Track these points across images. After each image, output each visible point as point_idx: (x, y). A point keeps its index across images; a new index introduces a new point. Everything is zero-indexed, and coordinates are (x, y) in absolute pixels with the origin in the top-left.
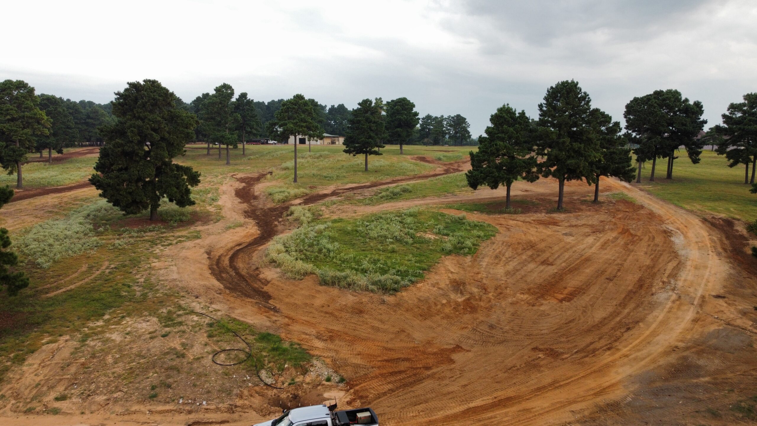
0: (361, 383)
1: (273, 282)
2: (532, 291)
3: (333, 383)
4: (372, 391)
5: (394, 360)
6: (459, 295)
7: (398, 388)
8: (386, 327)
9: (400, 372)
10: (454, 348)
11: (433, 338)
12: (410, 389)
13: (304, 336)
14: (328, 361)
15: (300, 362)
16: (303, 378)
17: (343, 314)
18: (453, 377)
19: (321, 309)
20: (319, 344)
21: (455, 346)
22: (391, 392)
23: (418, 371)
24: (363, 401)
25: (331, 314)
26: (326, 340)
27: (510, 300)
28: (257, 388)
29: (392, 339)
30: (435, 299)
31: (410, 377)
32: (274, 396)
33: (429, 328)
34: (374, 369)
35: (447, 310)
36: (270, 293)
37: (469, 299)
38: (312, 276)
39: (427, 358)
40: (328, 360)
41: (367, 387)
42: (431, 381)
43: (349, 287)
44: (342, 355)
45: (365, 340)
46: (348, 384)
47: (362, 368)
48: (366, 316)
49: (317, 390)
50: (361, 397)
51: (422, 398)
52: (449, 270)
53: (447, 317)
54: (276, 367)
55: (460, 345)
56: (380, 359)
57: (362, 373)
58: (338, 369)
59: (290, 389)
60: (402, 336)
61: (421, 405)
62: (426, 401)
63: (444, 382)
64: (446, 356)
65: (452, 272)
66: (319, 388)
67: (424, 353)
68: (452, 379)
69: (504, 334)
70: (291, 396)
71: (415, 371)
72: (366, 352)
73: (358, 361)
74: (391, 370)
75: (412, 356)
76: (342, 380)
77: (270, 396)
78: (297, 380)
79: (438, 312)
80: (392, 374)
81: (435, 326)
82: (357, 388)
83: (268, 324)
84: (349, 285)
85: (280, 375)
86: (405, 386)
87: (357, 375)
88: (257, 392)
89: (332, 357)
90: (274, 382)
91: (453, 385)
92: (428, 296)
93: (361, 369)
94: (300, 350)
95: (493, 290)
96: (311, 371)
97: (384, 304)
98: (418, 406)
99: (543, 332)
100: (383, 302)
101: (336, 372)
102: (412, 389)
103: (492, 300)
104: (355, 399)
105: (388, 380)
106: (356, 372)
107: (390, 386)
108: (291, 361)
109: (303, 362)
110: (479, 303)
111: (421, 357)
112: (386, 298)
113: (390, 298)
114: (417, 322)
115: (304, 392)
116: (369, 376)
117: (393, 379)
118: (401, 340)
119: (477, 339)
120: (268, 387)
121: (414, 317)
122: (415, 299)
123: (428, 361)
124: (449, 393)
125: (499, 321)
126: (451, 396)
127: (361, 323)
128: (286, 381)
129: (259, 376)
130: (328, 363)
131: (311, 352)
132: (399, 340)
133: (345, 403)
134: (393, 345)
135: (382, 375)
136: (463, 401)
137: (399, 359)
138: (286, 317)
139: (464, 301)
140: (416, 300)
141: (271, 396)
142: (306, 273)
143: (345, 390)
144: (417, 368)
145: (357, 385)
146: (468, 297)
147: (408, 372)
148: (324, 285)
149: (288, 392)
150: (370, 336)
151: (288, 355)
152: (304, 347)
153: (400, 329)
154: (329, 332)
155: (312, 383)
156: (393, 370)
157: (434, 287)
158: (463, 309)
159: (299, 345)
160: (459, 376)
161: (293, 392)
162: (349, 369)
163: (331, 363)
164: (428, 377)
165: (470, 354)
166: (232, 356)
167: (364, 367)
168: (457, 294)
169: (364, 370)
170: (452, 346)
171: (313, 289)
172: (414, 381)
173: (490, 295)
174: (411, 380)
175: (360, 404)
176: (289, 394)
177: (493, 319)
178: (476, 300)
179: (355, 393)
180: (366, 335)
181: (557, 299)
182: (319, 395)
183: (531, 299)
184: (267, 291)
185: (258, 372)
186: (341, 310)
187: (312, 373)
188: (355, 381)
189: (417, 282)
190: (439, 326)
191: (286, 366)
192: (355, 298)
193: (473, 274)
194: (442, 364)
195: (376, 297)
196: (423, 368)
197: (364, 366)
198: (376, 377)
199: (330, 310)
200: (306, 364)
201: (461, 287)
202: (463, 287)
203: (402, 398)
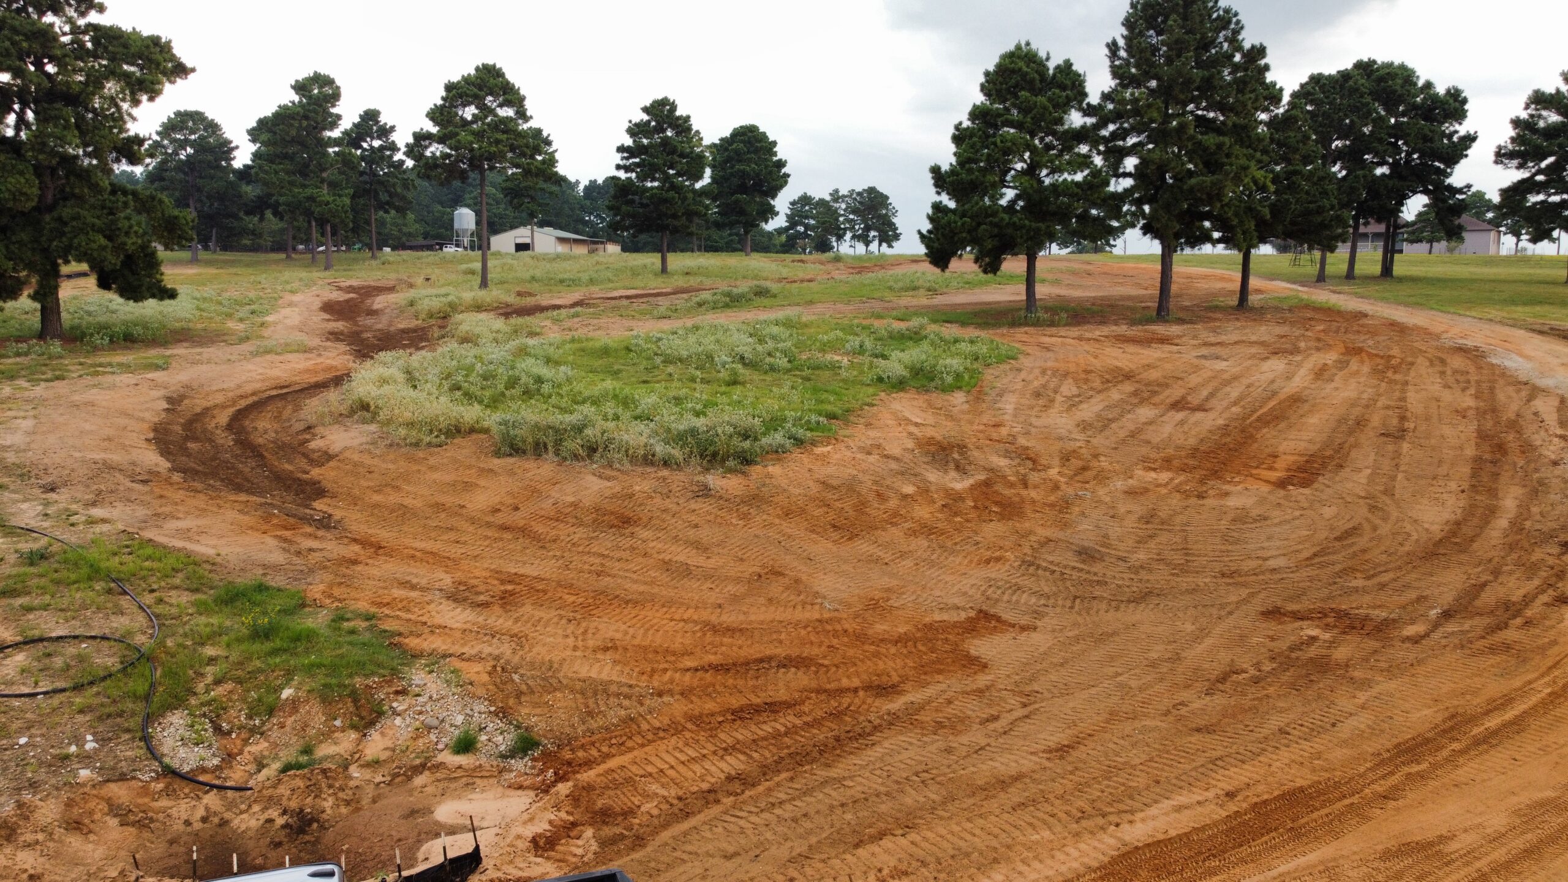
0: (607, 756)
1: (347, 454)
2: (1176, 463)
3: (483, 760)
4: (655, 787)
5: (747, 664)
6: (953, 474)
7: (766, 771)
8: (712, 563)
9: (773, 708)
10: (970, 620)
11: (888, 590)
12: (822, 773)
13: (398, 593)
14: (476, 672)
15: (351, 676)
16: (359, 742)
17: (563, 531)
18: (995, 718)
19: (491, 519)
20: (456, 616)
21: (972, 614)
22: (737, 787)
23: (846, 701)
24: (608, 831)
25: (524, 531)
26: (485, 605)
27: (1119, 484)
28: (119, 792)
29: (735, 599)
30: (876, 482)
31: (817, 723)
32: (197, 826)
33: (869, 562)
34: (666, 699)
35: (922, 512)
36: (324, 483)
37: (987, 483)
38: (474, 436)
39: (877, 655)
40: (477, 667)
41: (634, 769)
42: (910, 737)
43: (589, 456)
44: (539, 652)
45: (636, 603)
46: (548, 757)
47: (618, 695)
48: (645, 534)
49: (410, 792)
50: (604, 816)
51: (883, 808)
52: (907, 419)
53: (927, 530)
54: (244, 700)
55: (992, 611)
56: (689, 663)
57: (614, 715)
58: (511, 702)
59: (283, 790)
60: (776, 588)
61: (887, 842)
62: (907, 824)
63: (964, 739)
64: (948, 647)
65: (917, 425)
66: (419, 780)
67: (860, 638)
68: (997, 725)
69: (1137, 573)
70: (280, 821)
71: (834, 704)
72: (636, 642)
73: (604, 670)
74: (735, 702)
75: (815, 651)
76: (525, 745)
77: (178, 827)
78: (325, 750)
79: (894, 520)
80: (739, 715)
81: (888, 557)
82: (587, 776)
83: (277, 557)
84: (592, 450)
85: (253, 731)
86: (800, 759)
87: (593, 724)
88: (114, 809)
89: (497, 658)
90: (216, 761)
91: (1010, 750)
92: (854, 476)
93: (613, 701)
94: (367, 636)
95: (1056, 462)
96: (396, 713)
97: (707, 496)
98: (874, 848)
99: (1272, 563)
100: (705, 492)
101: (503, 713)
102: (833, 773)
103: (1063, 487)
104: (574, 825)
105: (726, 737)
106: (590, 714)
107: (735, 763)
108: (313, 676)
109: (367, 676)
110: (1024, 492)
111: (851, 652)
112: (714, 480)
113: (724, 482)
114: (822, 547)
115: (348, 803)
116: (645, 726)
117: (742, 734)
118: (770, 600)
119: (1046, 589)
120: (177, 784)
121: (813, 531)
122: (811, 484)
123: (881, 665)
124: (1004, 783)
125: (1106, 536)
126: (1015, 795)
127: (625, 555)
128: (276, 758)
129: (146, 739)
130: (474, 677)
131: (413, 642)
132: (762, 600)
133: (522, 845)
134: (742, 617)
135: (698, 720)
136: (1083, 815)
137: (770, 659)
138: (355, 540)
139: (972, 488)
140: (815, 488)
141: (187, 823)
142: (458, 431)
143: (532, 787)
144: (842, 691)
145: (588, 764)
146: (983, 477)
147: (806, 708)
148: (511, 455)
149: (270, 801)
150: (656, 590)
151: (307, 652)
152: (389, 625)
153: (763, 566)
154: (503, 582)
155: (391, 760)
156: (744, 701)
157: (869, 453)
158: (976, 507)
159: (369, 618)
160: (1020, 712)
161: (294, 804)
162: (562, 701)
163: (485, 678)
164: (893, 720)
165: (1039, 640)
166: (58, 662)
167: (626, 694)
168: (946, 472)
169: (626, 703)
170: (963, 615)
171: (469, 467)
172: (837, 739)
173: (1053, 472)
174: (821, 735)
175: (594, 846)
176: (273, 813)
177: (1085, 531)
178: (1012, 485)
179: (574, 798)
180: (642, 588)
181: (1267, 482)
182: (413, 813)
183: (1186, 482)
184: (317, 478)
185: (149, 719)
186: (559, 517)
187: (398, 721)
188: (583, 746)
189: (814, 443)
190: (903, 555)
191: (286, 693)
192: (609, 484)
193: (982, 427)
194: (940, 672)
195: (678, 479)
196: (868, 688)
197: (625, 690)
198: (674, 729)
199: (518, 519)
200: (380, 686)
201: (956, 456)
202: (961, 454)
203: (787, 811)
